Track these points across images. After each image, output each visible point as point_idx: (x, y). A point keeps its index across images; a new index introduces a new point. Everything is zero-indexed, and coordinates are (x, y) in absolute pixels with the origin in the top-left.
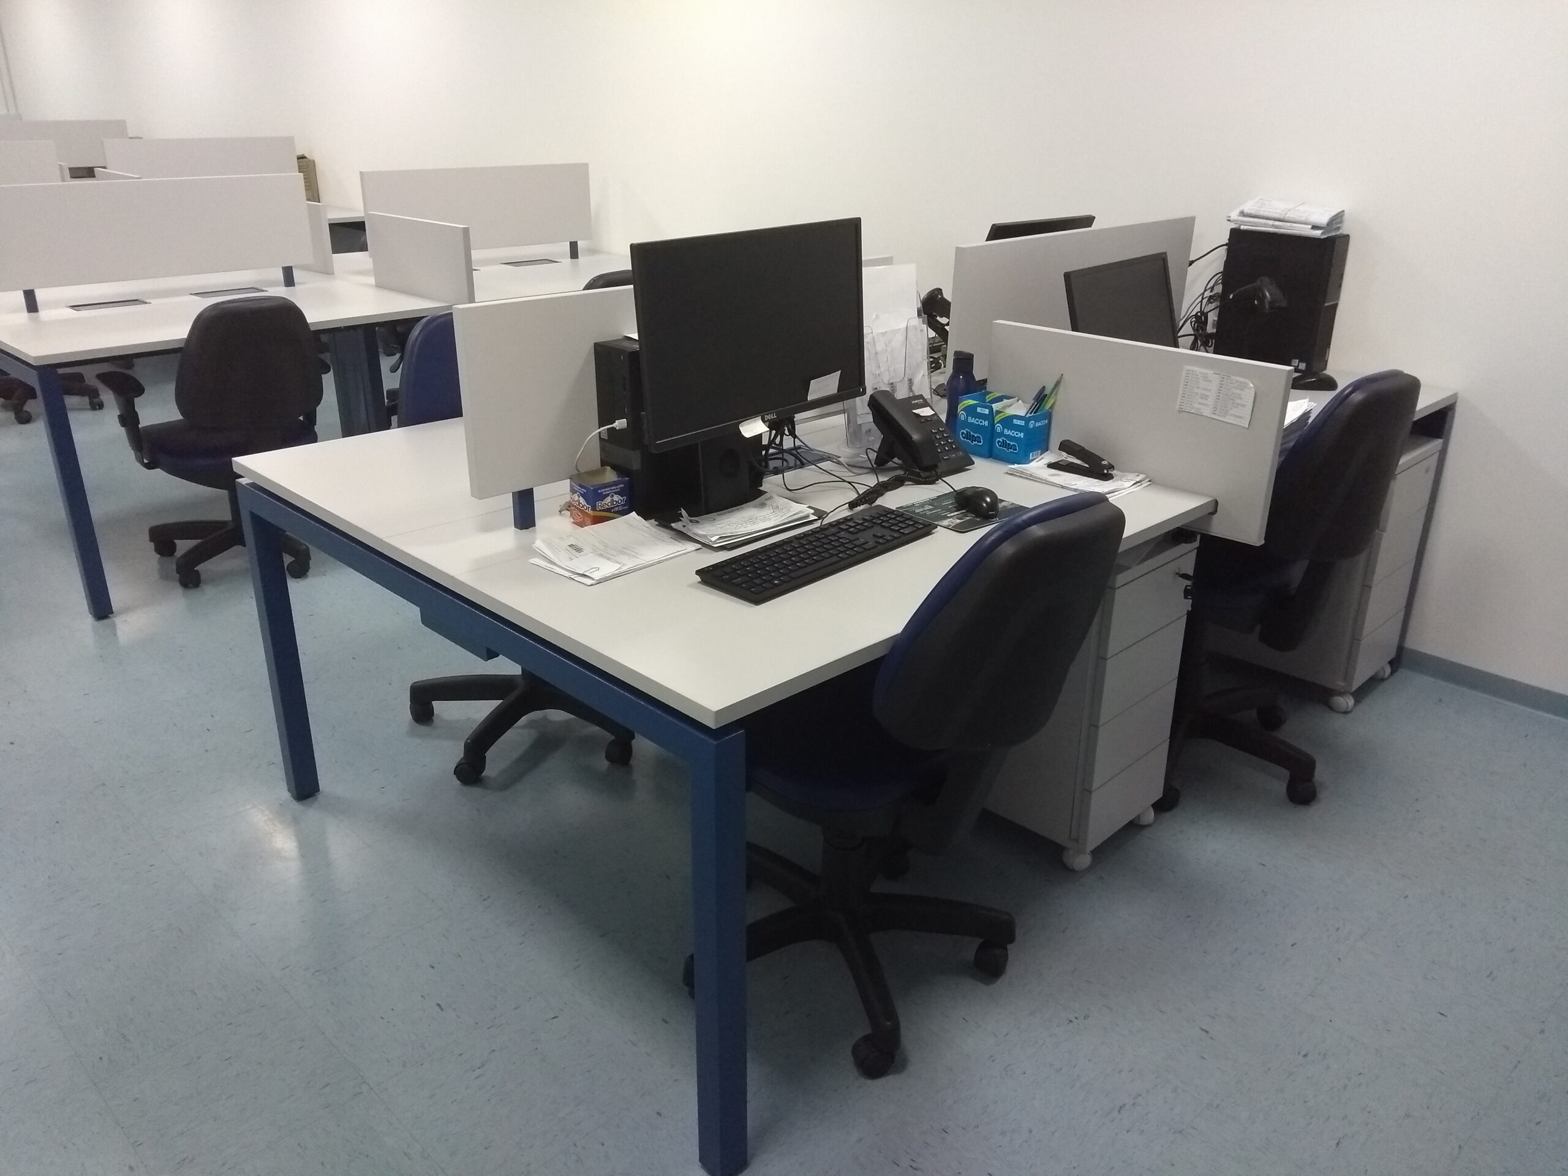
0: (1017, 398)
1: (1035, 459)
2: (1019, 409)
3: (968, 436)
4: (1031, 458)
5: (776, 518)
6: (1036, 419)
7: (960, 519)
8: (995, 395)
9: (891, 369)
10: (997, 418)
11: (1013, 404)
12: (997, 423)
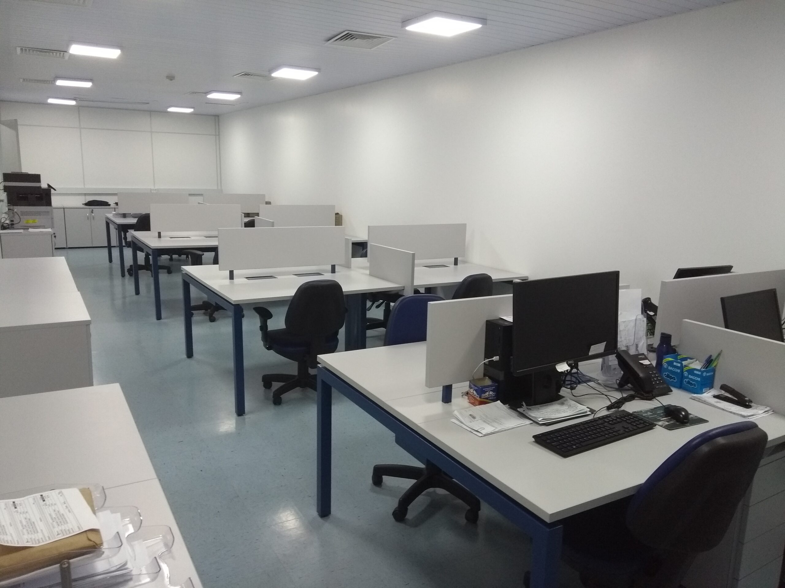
0: (695, 359)
1: (706, 392)
2: (697, 365)
3: (668, 376)
4: (704, 391)
5: (570, 412)
6: (707, 372)
7: (668, 422)
8: (683, 356)
9: (627, 339)
10: (685, 369)
11: (694, 362)
12: (684, 372)
